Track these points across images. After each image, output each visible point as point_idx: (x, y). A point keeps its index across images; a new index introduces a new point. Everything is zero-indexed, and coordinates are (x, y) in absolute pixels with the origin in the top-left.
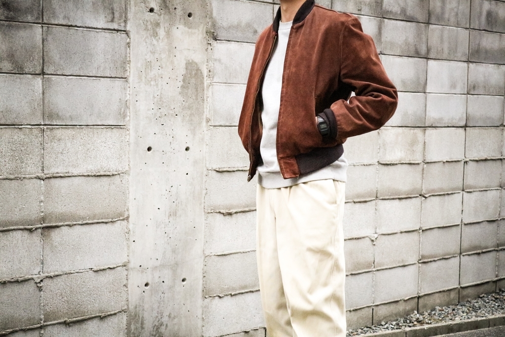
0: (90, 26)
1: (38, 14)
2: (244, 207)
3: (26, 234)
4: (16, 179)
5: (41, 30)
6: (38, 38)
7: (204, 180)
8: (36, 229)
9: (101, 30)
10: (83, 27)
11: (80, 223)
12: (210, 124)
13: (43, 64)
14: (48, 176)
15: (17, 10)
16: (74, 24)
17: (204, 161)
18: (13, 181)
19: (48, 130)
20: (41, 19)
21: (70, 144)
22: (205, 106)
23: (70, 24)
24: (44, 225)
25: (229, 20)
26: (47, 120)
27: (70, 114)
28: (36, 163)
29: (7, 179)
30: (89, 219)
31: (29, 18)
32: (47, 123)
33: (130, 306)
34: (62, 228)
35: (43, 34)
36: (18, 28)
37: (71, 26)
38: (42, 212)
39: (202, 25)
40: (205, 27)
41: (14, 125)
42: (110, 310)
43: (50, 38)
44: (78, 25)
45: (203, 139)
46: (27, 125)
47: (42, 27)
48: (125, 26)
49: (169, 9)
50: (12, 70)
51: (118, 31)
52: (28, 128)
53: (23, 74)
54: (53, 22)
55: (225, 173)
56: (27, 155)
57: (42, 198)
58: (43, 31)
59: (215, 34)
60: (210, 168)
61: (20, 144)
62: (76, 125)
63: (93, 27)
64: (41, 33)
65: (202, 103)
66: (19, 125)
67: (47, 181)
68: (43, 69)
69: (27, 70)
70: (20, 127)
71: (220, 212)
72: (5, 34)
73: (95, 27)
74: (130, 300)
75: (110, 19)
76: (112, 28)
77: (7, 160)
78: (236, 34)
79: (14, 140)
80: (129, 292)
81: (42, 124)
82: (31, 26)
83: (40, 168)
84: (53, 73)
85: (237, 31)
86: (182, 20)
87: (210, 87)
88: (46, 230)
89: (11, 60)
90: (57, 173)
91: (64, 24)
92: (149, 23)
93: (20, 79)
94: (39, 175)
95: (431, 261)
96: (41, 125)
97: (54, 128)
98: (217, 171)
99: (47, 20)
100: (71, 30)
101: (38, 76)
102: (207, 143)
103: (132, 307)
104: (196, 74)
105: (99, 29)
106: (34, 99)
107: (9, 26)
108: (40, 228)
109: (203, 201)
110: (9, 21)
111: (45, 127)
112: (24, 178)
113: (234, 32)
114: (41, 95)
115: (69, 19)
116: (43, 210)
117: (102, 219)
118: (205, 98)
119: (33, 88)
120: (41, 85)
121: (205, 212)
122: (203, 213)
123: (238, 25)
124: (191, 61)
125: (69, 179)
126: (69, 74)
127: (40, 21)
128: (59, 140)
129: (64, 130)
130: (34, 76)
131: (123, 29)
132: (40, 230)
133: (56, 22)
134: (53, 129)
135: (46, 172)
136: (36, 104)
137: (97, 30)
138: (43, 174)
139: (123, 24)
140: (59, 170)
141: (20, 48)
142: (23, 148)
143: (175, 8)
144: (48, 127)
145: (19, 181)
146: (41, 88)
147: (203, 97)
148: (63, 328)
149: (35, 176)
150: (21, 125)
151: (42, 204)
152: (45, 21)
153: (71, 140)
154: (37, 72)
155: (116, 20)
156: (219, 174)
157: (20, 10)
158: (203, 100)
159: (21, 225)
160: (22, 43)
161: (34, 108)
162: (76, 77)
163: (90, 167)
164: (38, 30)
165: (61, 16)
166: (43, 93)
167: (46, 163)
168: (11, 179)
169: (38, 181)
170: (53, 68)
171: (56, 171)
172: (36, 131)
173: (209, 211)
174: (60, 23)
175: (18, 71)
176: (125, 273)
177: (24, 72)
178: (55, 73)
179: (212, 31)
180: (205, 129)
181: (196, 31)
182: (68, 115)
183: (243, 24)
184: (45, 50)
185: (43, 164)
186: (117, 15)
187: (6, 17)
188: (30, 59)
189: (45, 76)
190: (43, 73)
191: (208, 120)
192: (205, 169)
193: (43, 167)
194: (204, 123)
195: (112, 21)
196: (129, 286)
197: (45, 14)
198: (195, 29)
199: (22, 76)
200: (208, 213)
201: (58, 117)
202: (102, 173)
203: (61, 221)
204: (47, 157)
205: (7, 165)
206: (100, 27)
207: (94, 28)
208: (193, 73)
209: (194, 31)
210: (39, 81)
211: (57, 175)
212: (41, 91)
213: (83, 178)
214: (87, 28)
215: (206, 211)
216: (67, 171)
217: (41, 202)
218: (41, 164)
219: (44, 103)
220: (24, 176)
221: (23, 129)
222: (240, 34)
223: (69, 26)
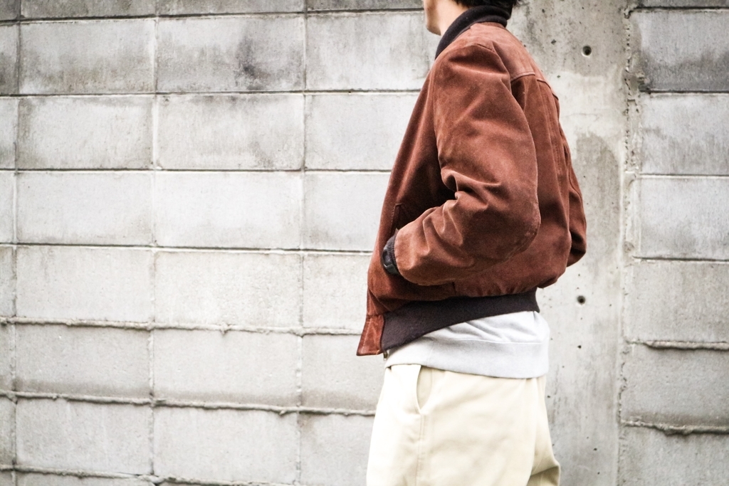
0: (385, 88)
1: (298, 77)
2: (719, 424)
3: (273, 417)
4: (258, 331)
5: (302, 102)
6: (298, 114)
7: (619, 361)
8: (288, 413)
9: (404, 94)
10: (374, 91)
11: (363, 412)
12: (631, 254)
13: (305, 153)
14: (309, 330)
15: (264, 75)
16: (355, 88)
17: (619, 325)
18: (255, 334)
19: (311, 258)
20: (302, 85)
21: (347, 282)
22: (621, 220)
23: (349, 87)
24: (302, 408)
25: (681, 51)
26: (309, 242)
27: (347, 233)
28: (289, 309)
29: (245, 331)
31: (285, 85)
32: (309, 247)
34: (332, 416)
35: (305, 108)
36: (268, 101)
37: (353, 91)
38: (299, 387)
39: (615, 66)
40: (622, 69)
41: (258, 249)
43: (316, 113)
44: (363, 89)
45: (616, 283)
46: (278, 249)
47: (305, 96)
49: (540, 45)
50: (256, 166)
52: (279, 254)
53: (272, 171)
54: (321, 88)
55: (670, 353)
56: (276, 296)
57: (299, 365)
58: (305, 104)
59: (647, 82)
60: (634, 340)
61: (266, 278)
62: (359, 252)
63: (391, 88)
64: (302, 106)
65: (613, 215)
66: (265, 249)
67: (307, 338)
68: (304, 162)
69: (278, 165)
70: (267, 252)
71: (654, 427)
72: (246, 112)
73: (394, 89)
77: (246, 301)
78: (699, 77)
79: (256, 272)
81: (302, 247)
82: (286, 97)
83: (297, 318)
84: (319, 168)
85: (700, 72)
86: (569, 61)
87: (635, 183)
88: (306, 416)
89: (254, 151)
90: (325, 327)
91: (340, 88)
93: (267, 178)
94: (295, 328)
96: (299, 250)
97: (321, 255)
98: (652, 348)
99: (311, 85)
100: (352, 98)
101: (295, 173)
102: (627, 290)
104: (599, 160)
105: (402, 91)
106: (289, 209)
107: (253, 100)
108: (295, 411)
109: (616, 401)
110: (254, 92)
111: (306, 253)
112: (271, 331)
113: (693, 73)
114: (301, 203)
115: (348, 80)
116: (299, 384)
118: (621, 204)
119: (287, 192)
120: (300, 187)
121: (619, 422)
122: (616, 425)
123: (703, 59)
124: (588, 136)
125: (345, 338)
126: (348, 168)
127: (301, 88)
128: (329, 274)
129: (337, 259)
130: (289, 173)
132: (295, 416)
133: (327, 88)
134: (318, 256)
135: (306, 324)
136: (293, 217)
138: (300, 328)
140: (327, 323)
141: (268, 131)
142: (270, 286)
143: (554, 42)
144: (311, 253)
145: (264, 335)
146: (301, 192)
147: (618, 203)
149: (287, 329)
150: (269, 249)
151: (299, 375)
152: (309, 87)
154: (295, 167)
156: (655, 354)
157: (269, 75)
158: (618, 208)
159: (266, 404)
160: (271, 123)
161: (289, 223)
162: (359, 173)
164: (298, 101)
165: (335, 77)
166: (304, 200)
167: (307, 310)
168: (252, 332)
169: (294, 337)
170: (321, 160)
171: (323, 324)
172: (291, 258)
173: (631, 422)
174: (334, 88)
175: (265, 167)
177: (274, 168)
178: (323, 168)
179: (639, 75)
180: (621, 264)
181: (601, 79)
182: (344, 234)
183: (716, 57)
184: (308, 133)
185: (301, 310)
187: (250, 88)
188: (283, 148)
189: (307, 173)
190: (303, 168)
191: (628, 248)
192: (621, 341)
193: (301, 316)
194: (619, 252)
197: (308, 76)
198: (599, 74)
199: (271, 173)
200: (628, 426)
201: (328, 237)
203: (331, 405)
204: (309, 301)
205: (246, 309)
207: (394, 91)
208: (595, 157)
209: (594, 79)
210: (297, 179)
212: (301, 197)
214: (380, 91)
215: (623, 421)
216: (341, 325)
217: (298, 371)
218: (298, 310)
219: (305, 214)
220: (270, 328)
221: (272, 256)
222: (707, 78)
223: (350, 91)
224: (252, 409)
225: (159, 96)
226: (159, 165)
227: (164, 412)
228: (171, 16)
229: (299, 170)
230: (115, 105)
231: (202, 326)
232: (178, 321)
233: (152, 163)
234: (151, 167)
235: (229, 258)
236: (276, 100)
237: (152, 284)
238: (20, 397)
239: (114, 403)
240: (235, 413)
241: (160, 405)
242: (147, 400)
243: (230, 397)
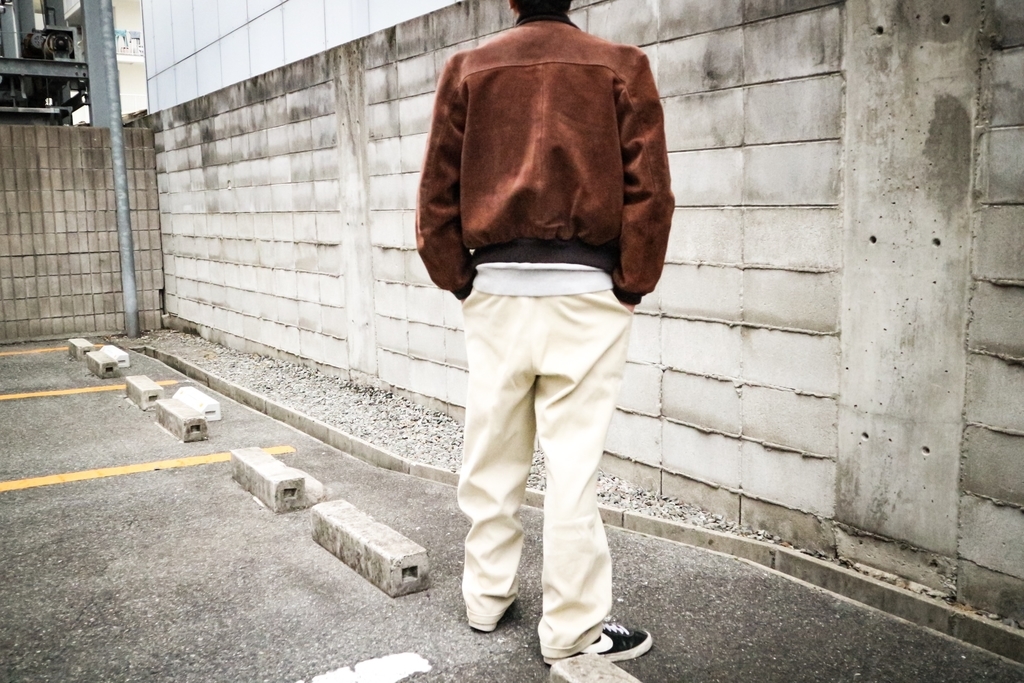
0: (794, 76)
1: (739, 75)
3: (726, 328)
4: (718, 266)
5: (742, 93)
6: (740, 104)
7: (967, 296)
8: (734, 326)
9: (807, 78)
10: (788, 79)
11: (780, 328)
12: (979, 201)
13: (744, 133)
14: (748, 266)
15: (719, 76)
16: (775, 79)
17: (968, 263)
18: (716, 268)
19: (748, 212)
20: (742, 81)
21: (769, 229)
22: (971, 171)
23: (771, 79)
24: (743, 323)
26: (747, 199)
27: (771, 192)
28: (736, 250)
29: (709, 265)
30: (790, 326)
31: (731, 83)
32: (747, 204)
33: (840, 455)
34: (763, 330)
35: (744, 99)
36: (721, 96)
37: (772, 81)
38: (742, 307)
39: (970, 30)
40: (975, 32)
41: (717, 206)
42: (815, 450)
43: (751, 101)
44: (780, 78)
45: (965, 227)
46: (729, 206)
47: (744, 89)
48: (839, 65)
49: (907, 21)
50: (715, 145)
51: (829, 74)
52: (729, 210)
53: (725, 148)
54: (754, 81)
55: (1014, 290)
56: (728, 240)
57: (742, 291)
58: (744, 95)
59: (999, 40)
60: (981, 278)
61: (722, 228)
64: (742, 97)
65: (964, 166)
66: (721, 206)
67: (747, 272)
68: (744, 140)
69: (728, 144)
70: (722, 208)
71: (996, 357)
72: (709, 106)
74: (840, 447)
75: (819, 59)
76: (821, 72)
77: (710, 244)
79: (717, 223)
80: (840, 436)
81: (743, 204)
82: (732, 92)
83: (740, 256)
84: (753, 143)
86: (931, 33)
87: (984, 137)
88: (746, 329)
89: (714, 134)
90: (757, 264)
91: (765, 80)
92: (875, 51)
93: (722, 154)
94: (739, 264)
96: (741, 206)
98: (995, 285)
99: (747, 80)
100: (773, 87)
101: (738, 149)
102: (975, 234)
103: (843, 459)
104: (954, 118)
105: (805, 77)
106: (735, 176)
107: (712, 96)
108: (739, 325)
109: (964, 331)
110: (714, 91)
111: (746, 208)
112: (725, 266)
114: (742, 171)
115: (770, 73)
116: (742, 305)
117: (807, 328)
118: (972, 155)
119: (734, 163)
120: (741, 159)
121: (966, 349)
122: (964, 352)
124: (945, 97)
126: (771, 142)
127: (742, 84)
128: (759, 224)
129: (764, 212)
130: (734, 149)
131: (836, 70)
132: (739, 328)
133: (757, 81)
134: (753, 210)
135: (746, 261)
136: (736, 182)
137: (804, 79)
139: (836, 63)
140: (759, 260)
141: (721, 119)
142: (724, 233)
143: (918, 17)
144: (749, 208)
145: (721, 269)
146: (743, 163)
147: (969, 155)
149: (734, 264)
150: (724, 206)
151: (742, 298)
152: (746, 82)
153: (772, 223)
154: (738, 144)
155: (827, 59)
156: (1000, 291)
157: (722, 76)
158: (969, 160)
159: (722, 318)
161: (735, 186)
162: (778, 145)
163: (793, 259)
164: (739, 93)
165: (762, 72)
166: (744, 168)
167: (746, 252)
168: (714, 266)
169: (738, 270)
170: (754, 137)
171: (756, 261)
172: (736, 212)
173: (977, 351)
174: (761, 80)
175: (720, 145)
176: (835, 409)
177: (726, 146)
178: (755, 143)
179: (993, 34)
180: (970, 210)
181: (957, 43)
182: (769, 193)
184: (746, 117)
185: (743, 251)
186: (828, 51)
187: (711, 88)
188: (730, 130)
189: (746, 148)
190: (743, 145)
191: (977, 195)
192: (969, 278)
193: (743, 255)
194: (969, 200)
195: (822, 61)
196: (839, 427)
197: (746, 73)
198: (955, 40)
199: (724, 150)
200: (974, 353)
201: (759, 196)
202: (806, 269)
203: (761, 322)
204: (747, 244)
205: (711, 250)
206: (806, 74)
207: (801, 77)
208: (950, 116)
209: (950, 45)
210: (739, 154)
211: (757, 266)
212: (742, 166)
213: (785, 272)
214: (792, 79)
215: (970, 349)
216: (767, 262)
217: (741, 295)
218: (741, 251)
219: (744, 179)
220: (725, 264)
221: (725, 211)
224: (714, 322)
227: (666, 321)
228: (666, 41)
229: (740, 146)
231: (686, 262)
232: (673, 258)
235: (701, 213)
236: (727, 94)
239: (640, 314)
240: (704, 323)
241: (664, 316)
242: (657, 312)
243: (702, 313)
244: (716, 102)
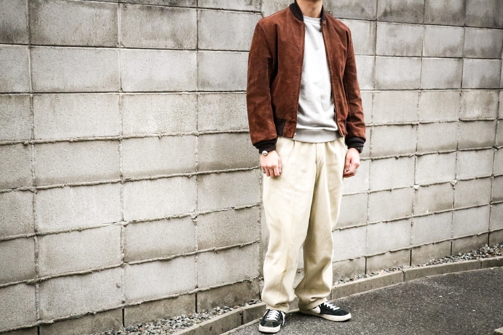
0: (233, 9)
3: (185, 178)
4: (177, 135)
5: (196, 13)
6: (194, 20)
8: (192, 176)
9: (241, 12)
10: (228, 10)
11: (225, 170)
13: (198, 41)
14: (201, 133)
16: (221, 8)
19: (201, 96)
20: (196, 4)
21: (218, 107)
23: (218, 7)
24: (198, 173)
25: (342, 0)
26: (200, 87)
27: (217, 82)
28: (192, 122)
29: (171, 135)
30: (232, 168)
31: (187, 4)
32: (201, 90)
33: (262, 238)
34: (212, 175)
36: (179, 11)
37: (219, 9)
38: (197, 162)
41: (176, 92)
42: (247, 240)
43: (203, 19)
44: (224, 8)
46: (185, 91)
47: (197, 10)
48: (260, 8)
50: (174, 47)
51: (254, 12)
52: (186, 94)
53: (182, 50)
54: (205, 7)
56: (185, 116)
57: (197, 151)
59: (331, 13)
61: (180, 107)
62: (222, 91)
63: (236, 9)
64: (196, 15)
66: (180, 92)
67: (200, 137)
68: (197, 45)
69: (185, 47)
70: (180, 93)
72: (169, 17)
74: (262, 233)
75: (249, 3)
76: (250, 10)
77: (170, 120)
79: (175, 104)
80: (262, 227)
81: (197, 90)
82: (189, 10)
84: (205, 49)
85: (348, 10)
88: (200, 177)
89: (173, 39)
90: (208, 130)
91: (214, 7)
92: (279, 5)
93: (180, 53)
94: (195, 132)
95: (500, 203)
99: (200, 4)
100: (219, 13)
101: (193, 51)
103: (264, 239)
105: (240, 11)
106: (191, 70)
107: (172, 11)
108: (195, 175)
110: (172, 6)
111: (199, 93)
112: (183, 135)
113: (346, 10)
114: (196, 67)
115: (217, 4)
116: (197, 160)
117: (242, 168)
119: (190, 61)
120: (196, 59)
123: (349, 5)
125: (217, 135)
126: (217, 49)
127: (195, 6)
128: (210, 103)
129: (213, 95)
130: (191, 51)
131: (259, 11)
132: (195, 177)
133: (208, 7)
134: (205, 94)
135: (199, 129)
136: (192, 74)
137: (239, 12)
138: (197, 131)
139: (258, 7)
140: (209, 128)
141: (180, 29)
142: (182, 111)
144: (201, 93)
145: (180, 137)
146: (196, 61)
148: (213, 255)
149: (191, 133)
150: (181, 92)
151: (197, 156)
152: (199, 6)
153: (218, 103)
154: (193, 48)
155: (253, 3)
159: (181, 173)
160: (181, 24)
161: (191, 78)
162: (222, 52)
163: (233, 125)
166: (198, 66)
167: (200, 122)
168: (174, 136)
169: (194, 137)
170: (205, 44)
171: (207, 129)
172: (192, 96)
174: (211, 7)
175: (179, 47)
176: (259, 211)
179: (329, 10)
183: (353, 4)
184: (199, 30)
185: (197, 123)
187: (170, 3)
188: (188, 38)
189: (199, 51)
190: (197, 49)
193: (197, 126)
195: (250, 4)
196: (261, 222)
199: (182, 51)
201: (209, 84)
202: (242, 130)
203: (211, 169)
204: (200, 118)
205: (171, 124)
206: (241, 9)
210: (194, 55)
211: (208, 132)
212: (196, 64)
213: (227, 134)
214: (231, 10)
216: (215, 129)
218: (196, 123)
219: (198, 73)
220: (183, 133)
221: (183, 95)
222: (350, 13)
223: (217, 9)
224: (174, 176)
225: (121, 4)
226: (122, 45)
227: (129, 184)
229: (195, 50)
230: (94, 7)
231: (149, 135)
232: (135, 134)
233: (118, 44)
234: (118, 46)
235: (162, 98)
236: (184, 11)
237: (120, 113)
238: (39, 189)
239: (101, 184)
240: (166, 180)
241: (128, 181)
242: (119, 179)
243: (164, 172)
244: (175, 15)
